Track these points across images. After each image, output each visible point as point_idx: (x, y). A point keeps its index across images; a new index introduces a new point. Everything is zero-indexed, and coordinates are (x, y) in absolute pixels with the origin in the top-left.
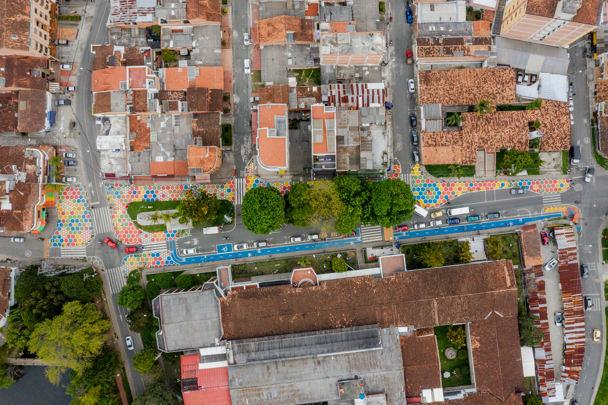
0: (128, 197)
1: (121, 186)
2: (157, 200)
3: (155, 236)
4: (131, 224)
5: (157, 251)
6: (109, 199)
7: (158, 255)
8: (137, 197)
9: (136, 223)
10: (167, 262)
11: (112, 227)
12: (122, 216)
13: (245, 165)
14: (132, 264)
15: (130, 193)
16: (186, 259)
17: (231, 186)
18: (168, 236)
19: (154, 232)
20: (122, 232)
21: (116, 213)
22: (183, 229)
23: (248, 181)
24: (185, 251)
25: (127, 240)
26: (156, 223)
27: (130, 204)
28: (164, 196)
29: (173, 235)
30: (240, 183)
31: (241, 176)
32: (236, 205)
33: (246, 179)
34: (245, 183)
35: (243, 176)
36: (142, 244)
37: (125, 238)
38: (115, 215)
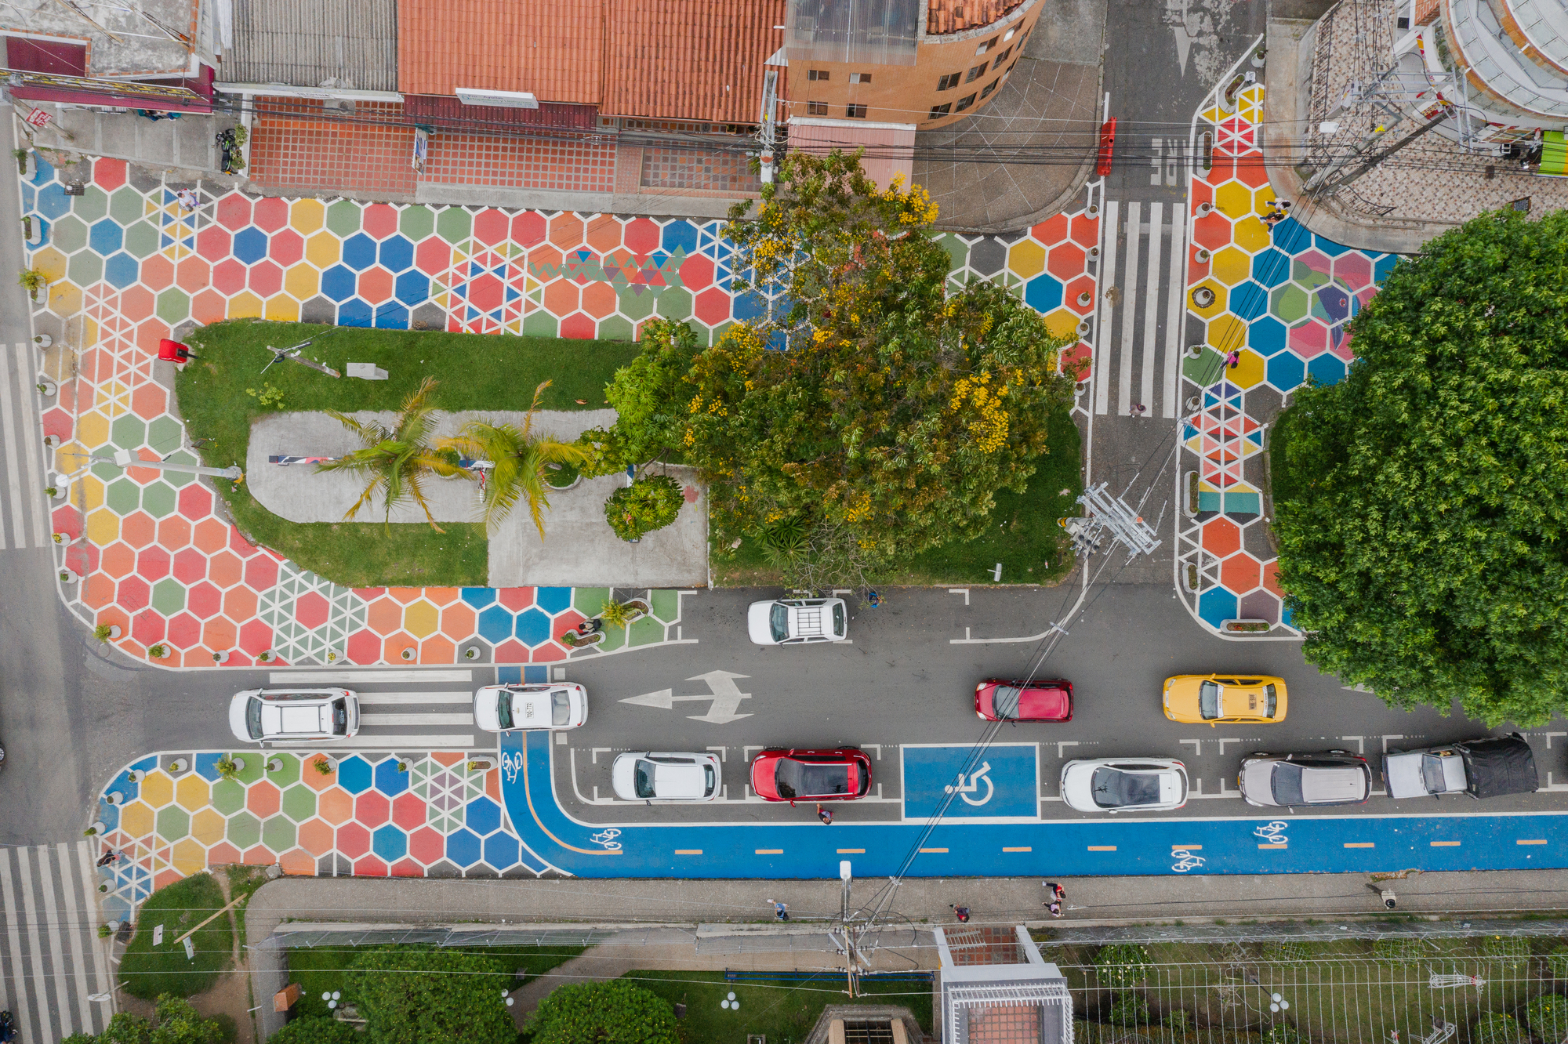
0: (191, 274)
1: (147, 181)
2: (430, 328)
3: (386, 618)
4: (193, 503)
5: (392, 745)
6: (33, 281)
7: (394, 775)
8: (267, 281)
9: (236, 494)
10: (462, 845)
11: (43, 513)
12: (126, 432)
13: (1198, 91)
14: (173, 823)
15: (212, 243)
16: (626, 837)
17: (1066, 260)
18: (495, 623)
19: (380, 583)
20: (118, 559)
21: (86, 398)
22: (627, 580)
23: (1212, 231)
24: (624, 770)
25: (149, 629)
26: (406, 512)
27: (201, 335)
28: (486, 292)
29: (533, 627)
30: (1144, 240)
31: (1155, 180)
32: (1095, 416)
33: (1194, 213)
34: (1191, 239)
35: (1172, 181)
36: (272, 675)
37: (135, 613)
38: (74, 416)
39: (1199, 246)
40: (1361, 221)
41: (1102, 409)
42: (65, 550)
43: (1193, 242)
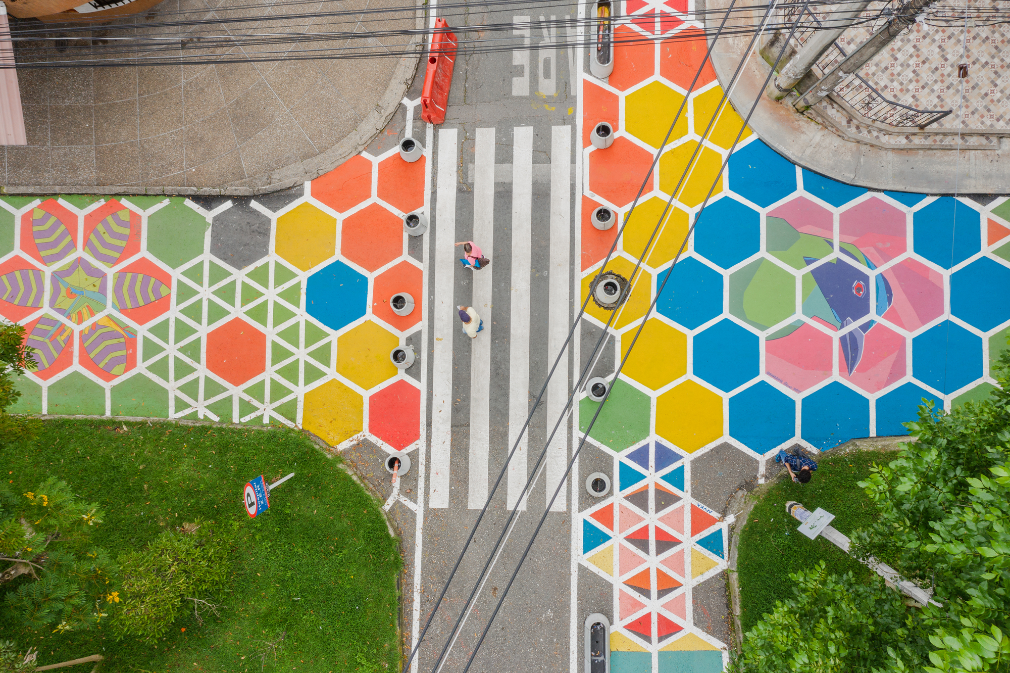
23: (621, 171)
30: (504, 194)
31: (520, 87)
32: (428, 512)
33: (587, 142)
34: (584, 188)
35: (548, 87)
39: (598, 198)
40: (885, 139)
41: (440, 500)
43: (588, 193)
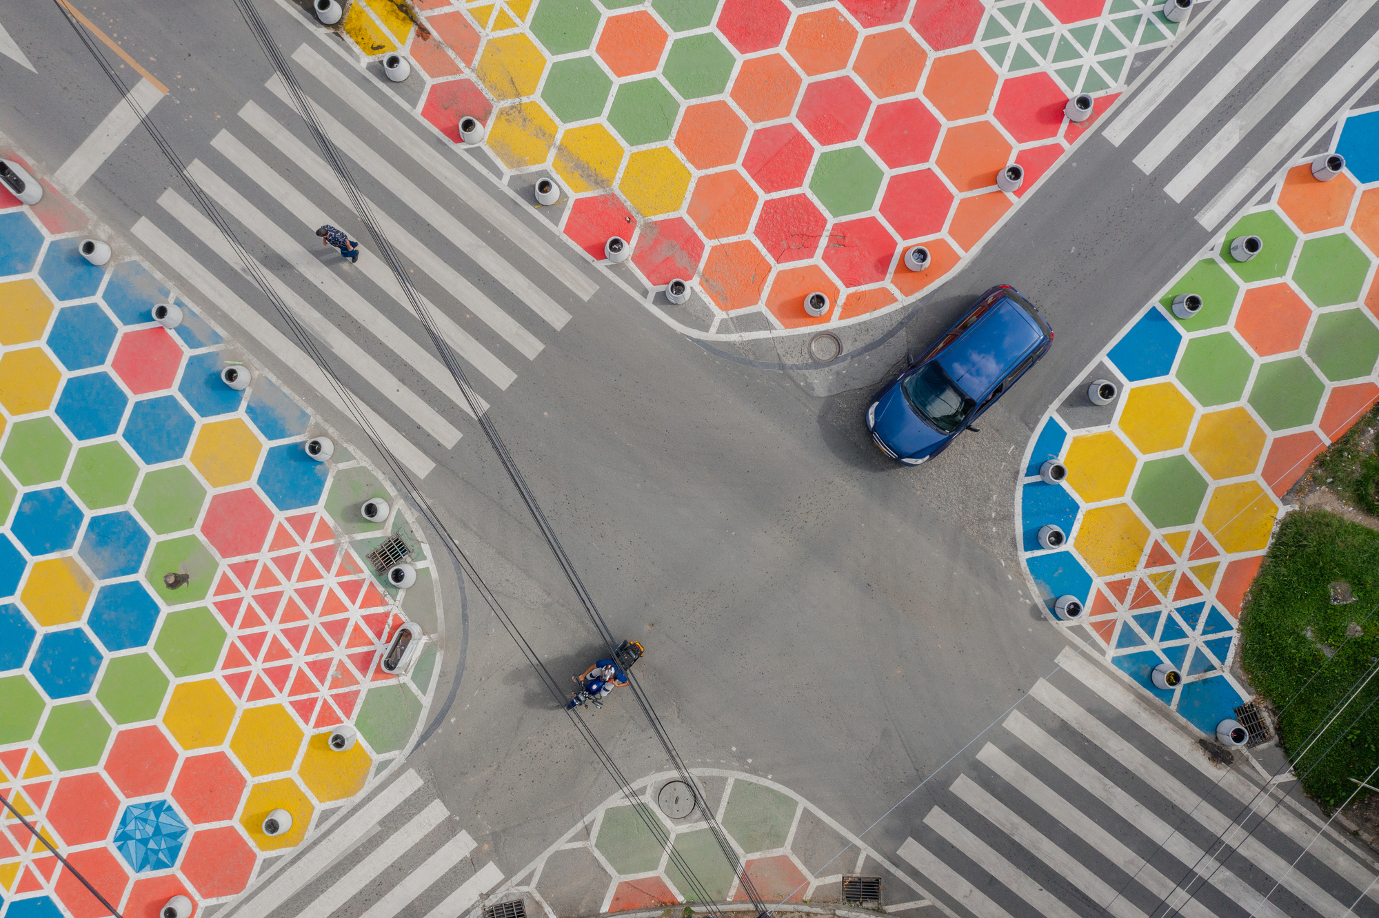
11: (551, 245)
14: (1170, 491)
21: (461, 35)
25: (862, 252)
36: (1106, 133)
37: (820, 251)
38: (467, 74)
42: (632, 266)
